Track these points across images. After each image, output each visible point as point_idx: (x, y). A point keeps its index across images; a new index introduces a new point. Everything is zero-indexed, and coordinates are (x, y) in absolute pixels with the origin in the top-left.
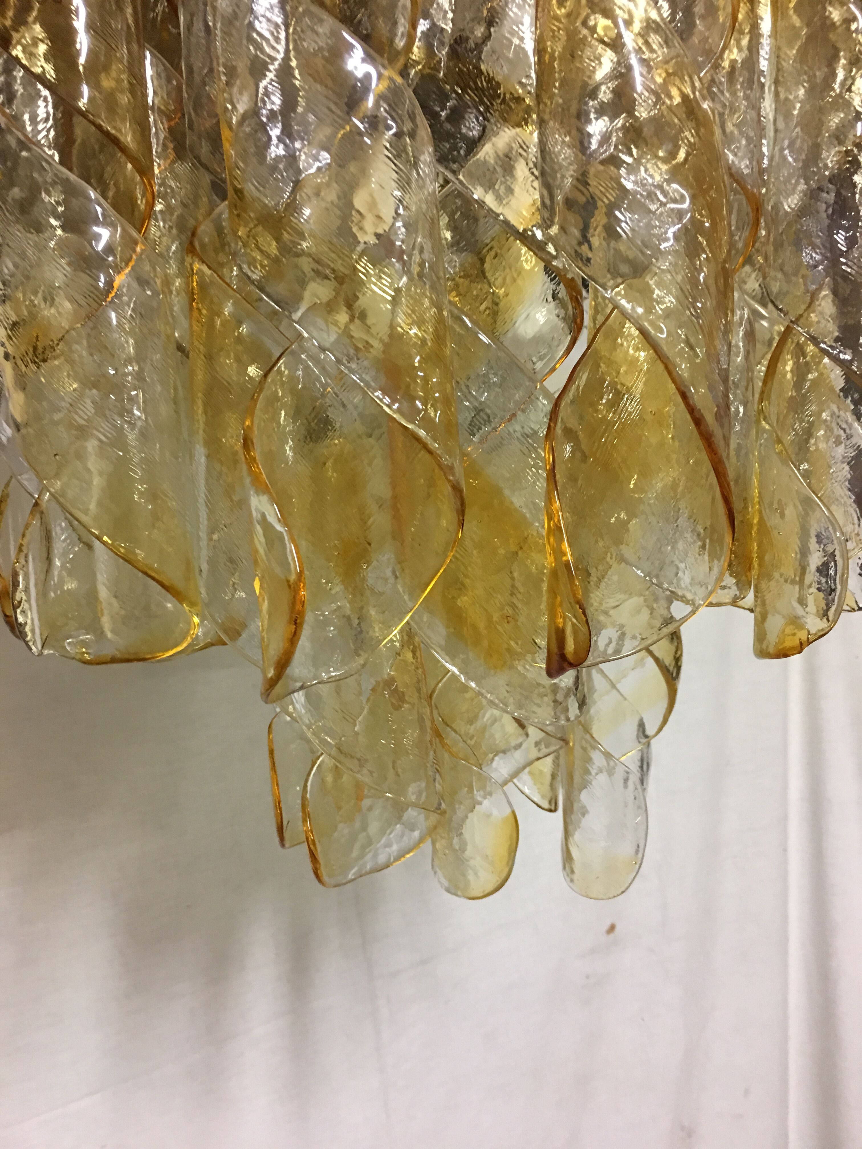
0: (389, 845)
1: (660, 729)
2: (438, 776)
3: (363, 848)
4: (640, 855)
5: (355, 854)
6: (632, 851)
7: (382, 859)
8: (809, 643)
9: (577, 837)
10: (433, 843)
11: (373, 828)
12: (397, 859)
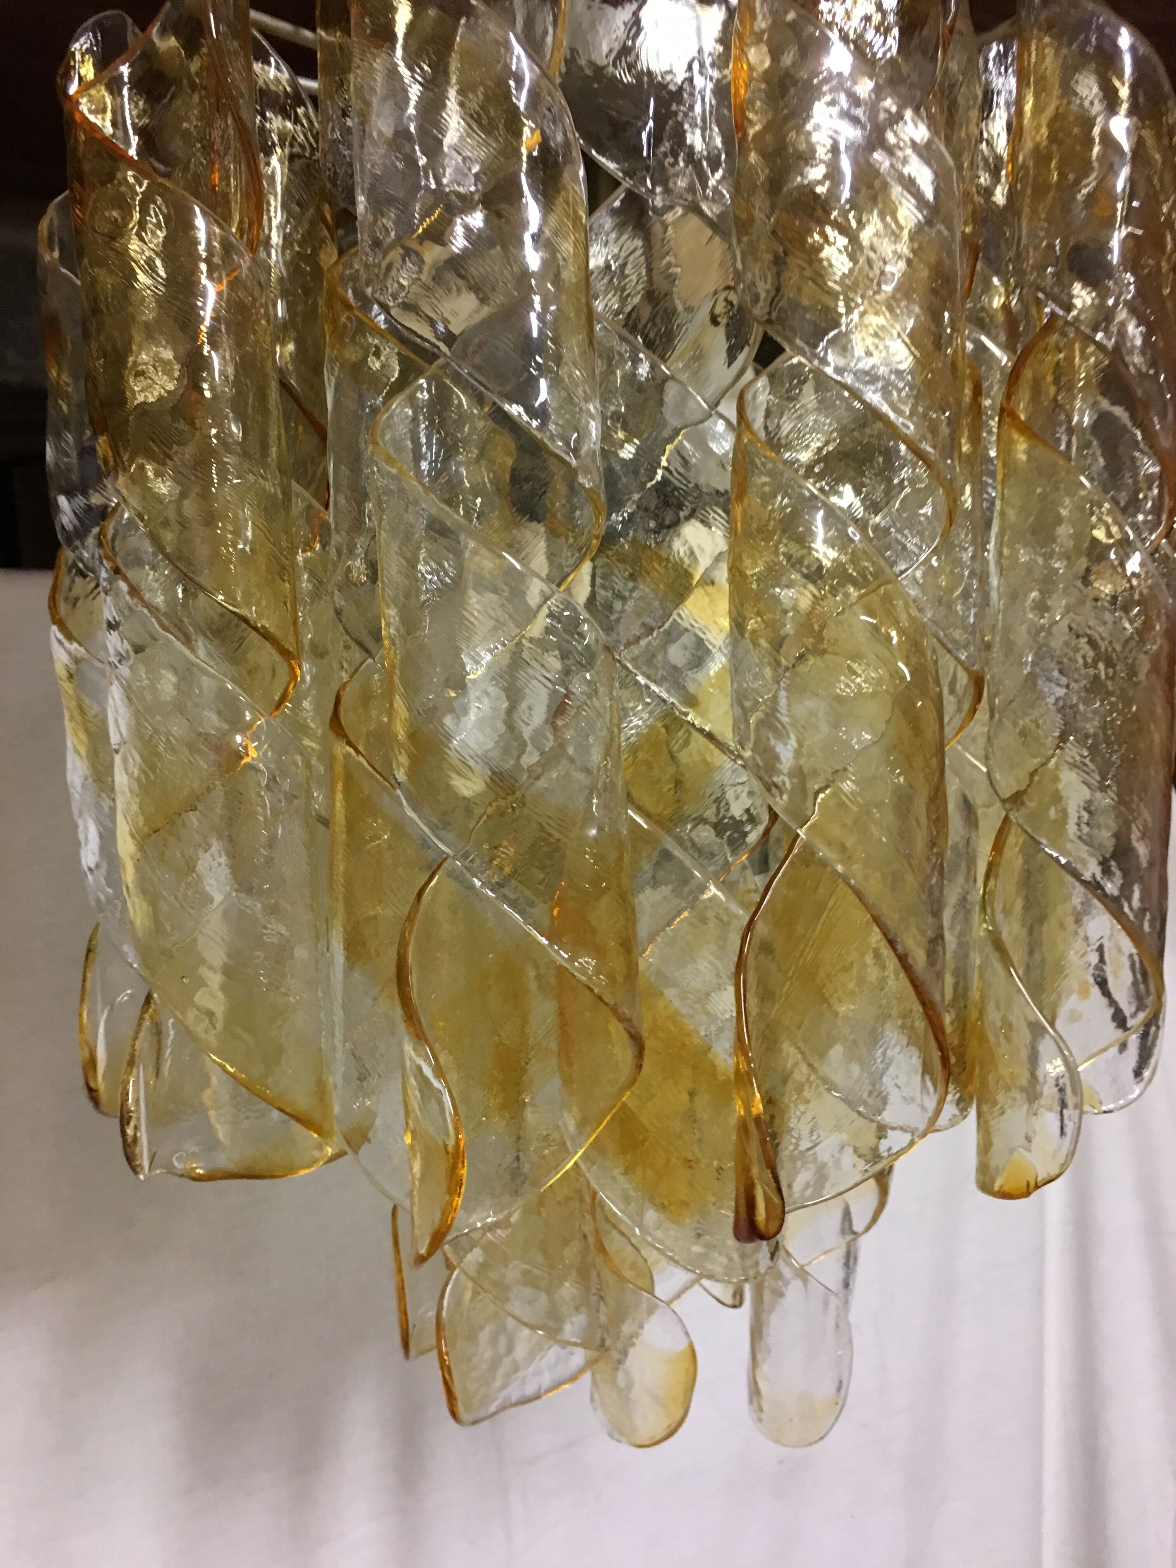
0: (539, 1373)
1: (868, 1228)
2: (602, 1306)
3: (508, 1376)
4: (843, 1393)
5: (497, 1383)
6: (833, 1390)
7: (530, 1390)
8: (1037, 1187)
9: (765, 1369)
10: (593, 1374)
11: (520, 1351)
12: (548, 1391)
